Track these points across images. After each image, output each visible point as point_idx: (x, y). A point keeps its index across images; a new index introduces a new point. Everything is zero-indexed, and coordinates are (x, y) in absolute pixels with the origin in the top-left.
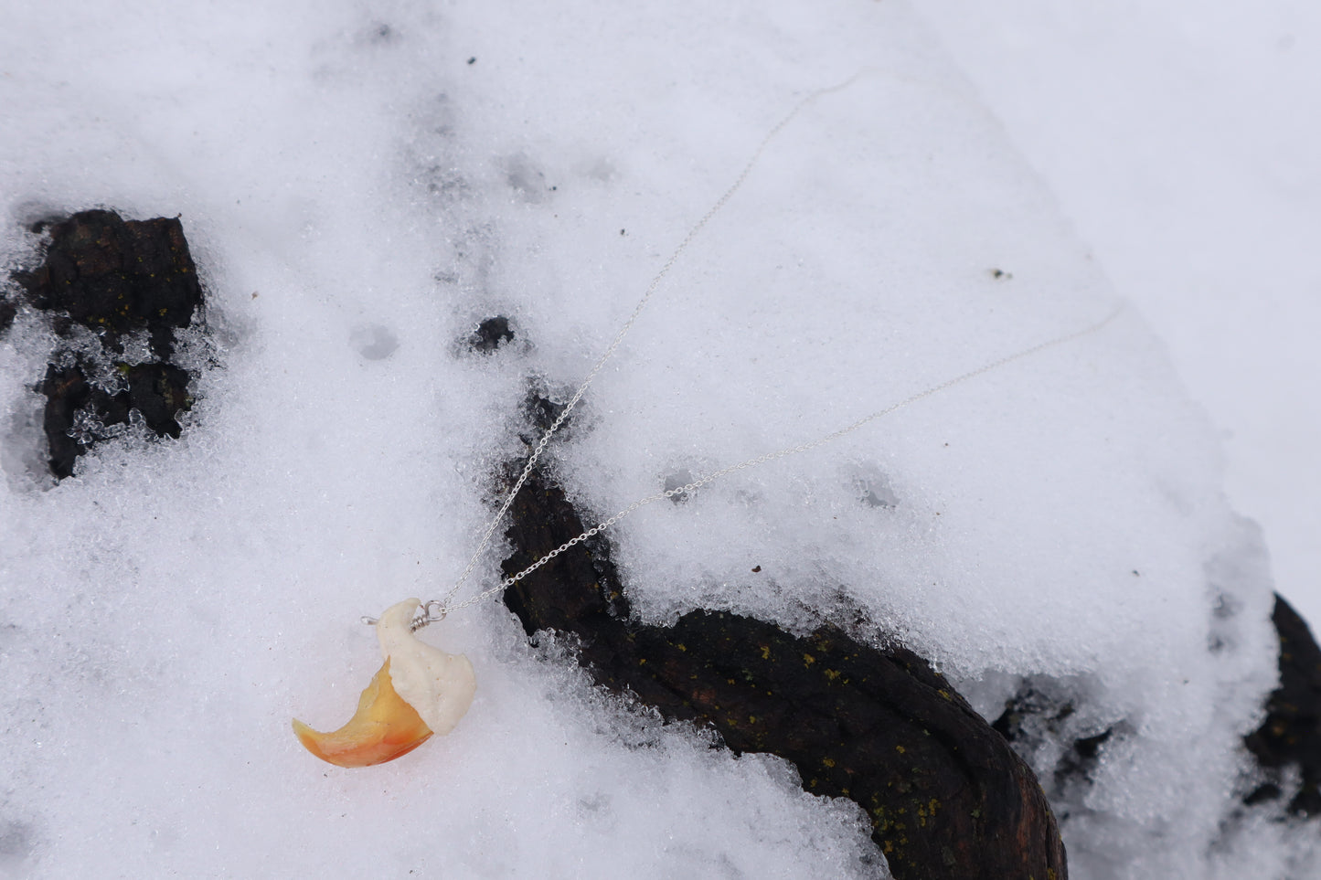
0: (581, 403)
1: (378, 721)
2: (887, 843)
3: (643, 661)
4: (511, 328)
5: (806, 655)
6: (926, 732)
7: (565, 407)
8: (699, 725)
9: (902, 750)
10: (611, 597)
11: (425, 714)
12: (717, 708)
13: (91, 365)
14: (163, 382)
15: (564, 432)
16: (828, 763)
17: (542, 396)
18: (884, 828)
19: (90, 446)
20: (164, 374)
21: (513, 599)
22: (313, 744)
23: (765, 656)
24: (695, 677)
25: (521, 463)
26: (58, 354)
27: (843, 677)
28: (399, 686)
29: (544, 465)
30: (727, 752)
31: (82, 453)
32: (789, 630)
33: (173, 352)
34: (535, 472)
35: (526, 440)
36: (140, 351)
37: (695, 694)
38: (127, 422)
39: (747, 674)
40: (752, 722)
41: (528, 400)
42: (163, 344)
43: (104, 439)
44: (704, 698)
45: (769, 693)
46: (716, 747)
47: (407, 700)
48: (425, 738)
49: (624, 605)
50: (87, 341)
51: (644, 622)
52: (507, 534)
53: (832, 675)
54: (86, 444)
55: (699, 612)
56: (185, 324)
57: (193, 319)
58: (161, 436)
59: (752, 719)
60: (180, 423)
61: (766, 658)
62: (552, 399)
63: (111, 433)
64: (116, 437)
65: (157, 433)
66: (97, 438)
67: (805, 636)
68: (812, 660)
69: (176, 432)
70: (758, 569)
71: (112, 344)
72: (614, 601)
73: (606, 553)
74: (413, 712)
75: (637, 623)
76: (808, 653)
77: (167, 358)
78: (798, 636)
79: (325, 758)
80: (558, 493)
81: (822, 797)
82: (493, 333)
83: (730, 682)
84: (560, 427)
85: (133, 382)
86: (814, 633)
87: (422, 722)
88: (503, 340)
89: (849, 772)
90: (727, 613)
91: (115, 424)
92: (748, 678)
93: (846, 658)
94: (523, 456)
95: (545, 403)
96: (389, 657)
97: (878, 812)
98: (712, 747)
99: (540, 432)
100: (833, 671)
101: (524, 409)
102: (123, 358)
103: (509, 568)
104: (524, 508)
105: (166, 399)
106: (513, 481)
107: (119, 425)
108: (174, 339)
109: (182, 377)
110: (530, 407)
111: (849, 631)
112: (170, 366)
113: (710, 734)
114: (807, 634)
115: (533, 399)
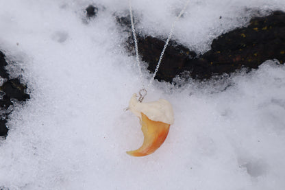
0: (133, 12)
1: (152, 134)
3: (212, 63)
4: (95, 6)
5: (254, 29)
7: (129, 16)
8: (240, 69)
10: (187, 54)
11: (164, 121)
12: (243, 59)
14: (14, 84)
15: (136, 21)
16: (282, 53)
17: (120, 17)
19: (7, 118)
20: (12, 82)
21: (159, 78)
22: (138, 154)
23: (244, 36)
24: (230, 56)
25: (131, 38)
27: (268, 27)
28: (152, 118)
29: (138, 34)
30: (253, 70)
31: (6, 122)
33: (9, 75)
34: (138, 37)
35: (128, 31)
37: (234, 60)
38: (12, 104)
39: (243, 45)
42: (5, 75)
43: (9, 113)
44: (237, 59)
46: (249, 72)
47: (157, 120)
48: (169, 128)
49: (193, 53)
51: (202, 54)
52: (143, 60)
53: (265, 28)
54: (5, 118)
55: (214, 40)
56: (6, 64)
57: (7, 61)
58: (25, 101)
59: (256, 55)
60: (27, 93)
62: (124, 16)
63: (10, 110)
64: (13, 110)
65: (23, 101)
66: (7, 114)
68: (256, 29)
69: (28, 97)
70: (221, 18)
72: (189, 54)
73: (176, 43)
74: (159, 123)
75: (201, 56)
77: (8, 78)
78: (247, 26)
79: (145, 155)
80: (149, 38)
82: (91, 12)
83: (240, 50)
84: (134, 22)
85: (5, 91)
86: (250, 22)
87: (165, 124)
88: (96, 11)
90: (223, 35)
91: (9, 107)
93: (265, 22)
94: (130, 36)
95: (123, 19)
96: (142, 114)
98: (247, 73)
99: (129, 26)
101: (119, 24)
103: (151, 69)
104: (143, 48)
105: (19, 89)
106: (133, 44)
107: (11, 106)
108: (7, 71)
109: (17, 81)
110: (120, 22)
111: (258, 15)
112: (11, 80)
113: (244, 70)
114: (249, 24)
115: (118, 20)
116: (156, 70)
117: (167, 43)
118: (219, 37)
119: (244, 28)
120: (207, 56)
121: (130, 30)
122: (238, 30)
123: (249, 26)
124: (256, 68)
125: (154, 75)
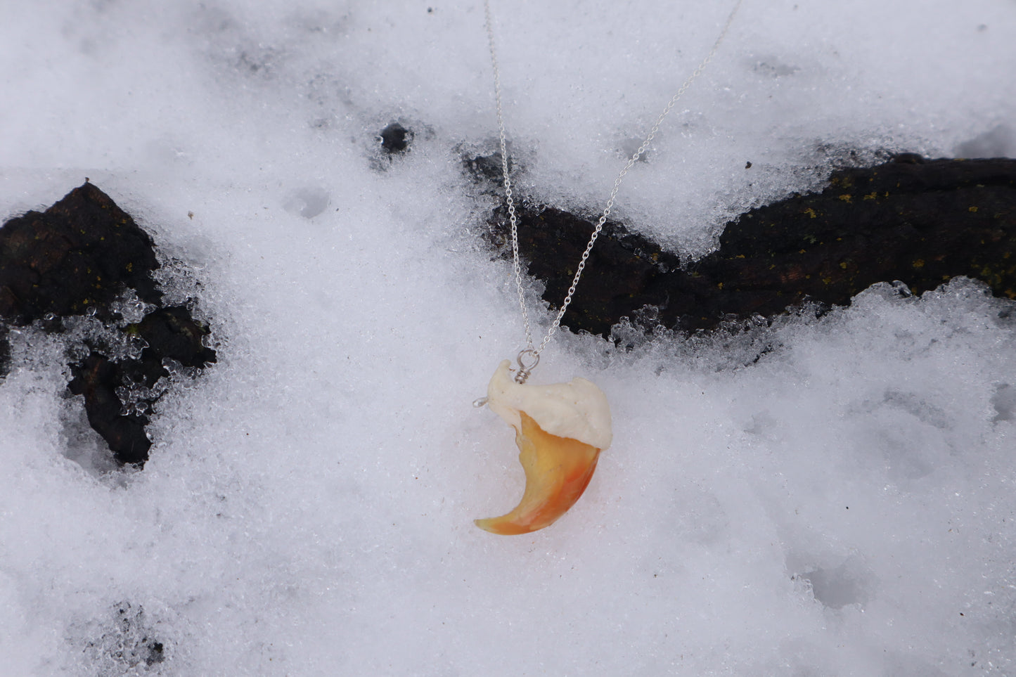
0: (508, 143)
1: (548, 469)
2: (1008, 292)
3: (721, 284)
4: (406, 127)
5: (840, 197)
6: (979, 186)
7: (498, 155)
8: (798, 303)
9: (973, 209)
10: (654, 258)
11: (584, 437)
12: (808, 277)
13: (103, 344)
14: (174, 320)
15: (515, 167)
16: (918, 265)
17: (473, 156)
18: (999, 281)
19: (149, 412)
20: (169, 314)
21: (575, 322)
22: (508, 527)
23: (813, 215)
24: (773, 266)
25: (502, 211)
26: (69, 353)
27: (881, 194)
28: (549, 427)
29: (521, 201)
30: (836, 309)
31: (147, 422)
32: (809, 191)
33: (162, 294)
34: (520, 209)
35: (493, 194)
36: (134, 310)
37: (783, 278)
38: (166, 374)
39: (809, 239)
40: (844, 267)
41: (465, 166)
42: (150, 292)
43: (156, 399)
44: (792, 276)
45: (840, 239)
46: (823, 313)
47: (563, 435)
48: (596, 458)
49: (670, 259)
50: (85, 326)
51: (695, 259)
52: (530, 273)
53: (873, 196)
54: (145, 412)
55: (730, 225)
56: (156, 266)
57: (159, 258)
58: (202, 367)
59: (843, 265)
60: (209, 347)
61: (815, 216)
62: (483, 155)
63: (159, 391)
64: (166, 391)
65: (197, 367)
66: (150, 402)
67: (826, 187)
68: (848, 197)
69: (211, 356)
70: (749, 165)
71: (107, 317)
72: (659, 260)
73: (623, 230)
74: (570, 442)
75: (691, 265)
76: (842, 194)
77: (159, 303)
78: (820, 191)
79: (526, 530)
80: (551, 213)
81: (939, 287)
82: (395, 140)
83: (802, 252)
84: (510, 170)
85: (147, 337)
86: (830, 179)
87: (585, 446)
88: (407, 138)
89: (940, 259)
90: (753, 211)
91: (157, 381)
92: (812, 241)
93: (871, 180)
94: (499, 205)
95: (480, 160)
96: (523, 415)
97: (984, 272)
98: (818, 316)
99: (495, 181)
100: (870, 194)
101: (469, 174)
102: (126, 322)
103: (553, 297)
104: (532, 241)
105: (186, 332)
106: (506, 230)
107: (161, 380)
108: (156, 282)
109: (183, 311)
110: (472, 171)
111: (853, 163)
112: (167, 308)
113: (811, 307)
114: (827, 185)
115: (468, 164)
116: (568, 300)
117: (599, 228)
118: (744, 216)
119: (812, 195)
120: (707, 265)
121: (498, 191)
122: (796, 200)
123: (825, 190)
124: (846, 303)
125: (562, 313)
